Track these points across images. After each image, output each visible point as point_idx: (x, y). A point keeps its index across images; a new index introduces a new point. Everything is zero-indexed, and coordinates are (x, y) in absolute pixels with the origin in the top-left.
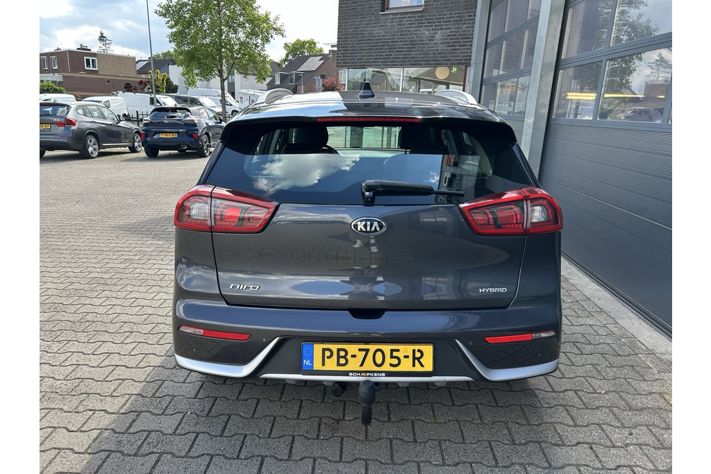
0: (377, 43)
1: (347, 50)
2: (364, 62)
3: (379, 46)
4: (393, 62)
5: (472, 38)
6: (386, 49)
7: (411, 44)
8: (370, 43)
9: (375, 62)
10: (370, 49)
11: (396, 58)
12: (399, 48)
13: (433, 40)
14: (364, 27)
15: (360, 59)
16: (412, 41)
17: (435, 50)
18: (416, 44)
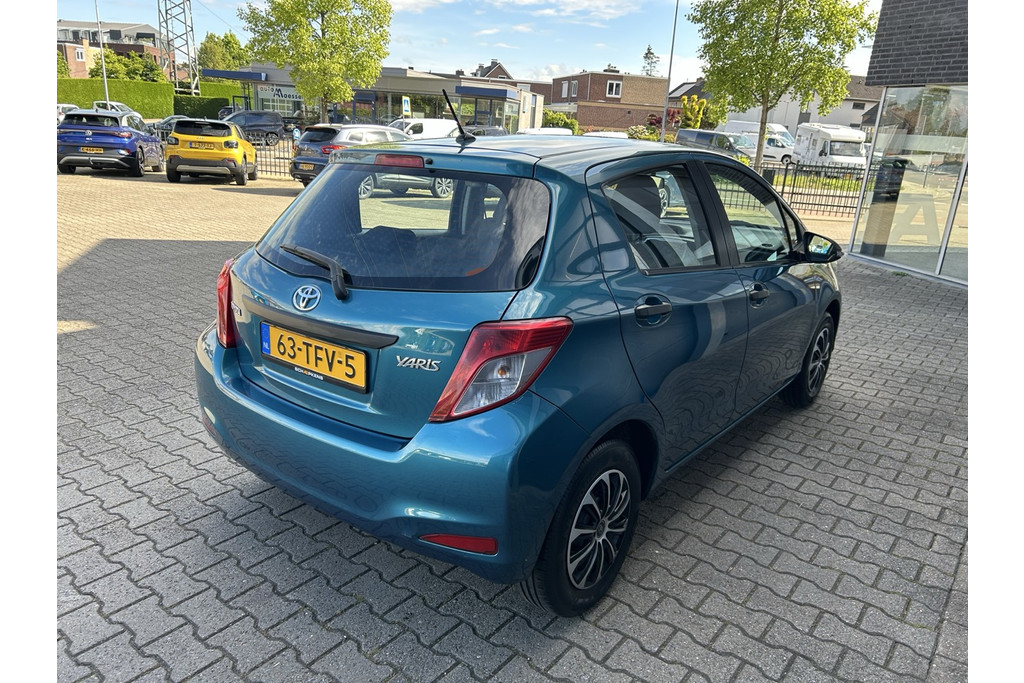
0: (943, 40)
1: (888, 56)
2: (913, 76)
6: (956, 51)
8: (930, 41)
9: (933, 75)
10: (928, 53)
14: (925, 14)
15: (908, 71)
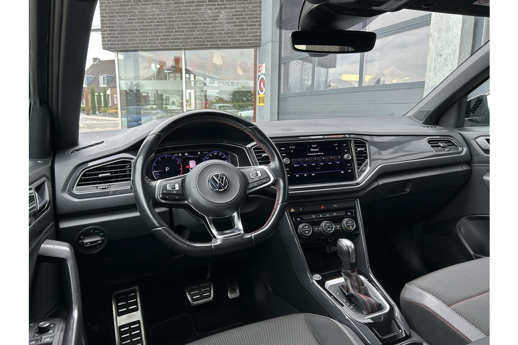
0: (152, 22)
1: (114, 30)
3: (155, 26)
4: (173, 42)
5: (260, 18)
7: (193, 24)
10: (144, 29)
11: (176, 39)
12: (178, 28)
13: (217, 20)
16: (193, 20)
17: (221, 30)
18: (198, 24)
